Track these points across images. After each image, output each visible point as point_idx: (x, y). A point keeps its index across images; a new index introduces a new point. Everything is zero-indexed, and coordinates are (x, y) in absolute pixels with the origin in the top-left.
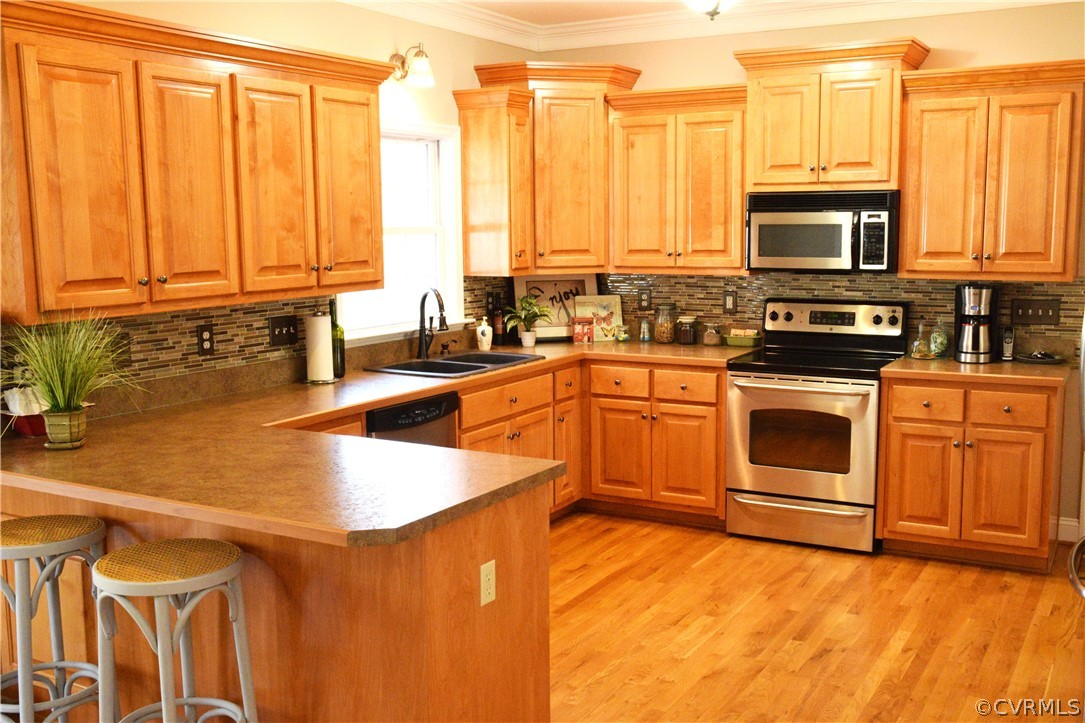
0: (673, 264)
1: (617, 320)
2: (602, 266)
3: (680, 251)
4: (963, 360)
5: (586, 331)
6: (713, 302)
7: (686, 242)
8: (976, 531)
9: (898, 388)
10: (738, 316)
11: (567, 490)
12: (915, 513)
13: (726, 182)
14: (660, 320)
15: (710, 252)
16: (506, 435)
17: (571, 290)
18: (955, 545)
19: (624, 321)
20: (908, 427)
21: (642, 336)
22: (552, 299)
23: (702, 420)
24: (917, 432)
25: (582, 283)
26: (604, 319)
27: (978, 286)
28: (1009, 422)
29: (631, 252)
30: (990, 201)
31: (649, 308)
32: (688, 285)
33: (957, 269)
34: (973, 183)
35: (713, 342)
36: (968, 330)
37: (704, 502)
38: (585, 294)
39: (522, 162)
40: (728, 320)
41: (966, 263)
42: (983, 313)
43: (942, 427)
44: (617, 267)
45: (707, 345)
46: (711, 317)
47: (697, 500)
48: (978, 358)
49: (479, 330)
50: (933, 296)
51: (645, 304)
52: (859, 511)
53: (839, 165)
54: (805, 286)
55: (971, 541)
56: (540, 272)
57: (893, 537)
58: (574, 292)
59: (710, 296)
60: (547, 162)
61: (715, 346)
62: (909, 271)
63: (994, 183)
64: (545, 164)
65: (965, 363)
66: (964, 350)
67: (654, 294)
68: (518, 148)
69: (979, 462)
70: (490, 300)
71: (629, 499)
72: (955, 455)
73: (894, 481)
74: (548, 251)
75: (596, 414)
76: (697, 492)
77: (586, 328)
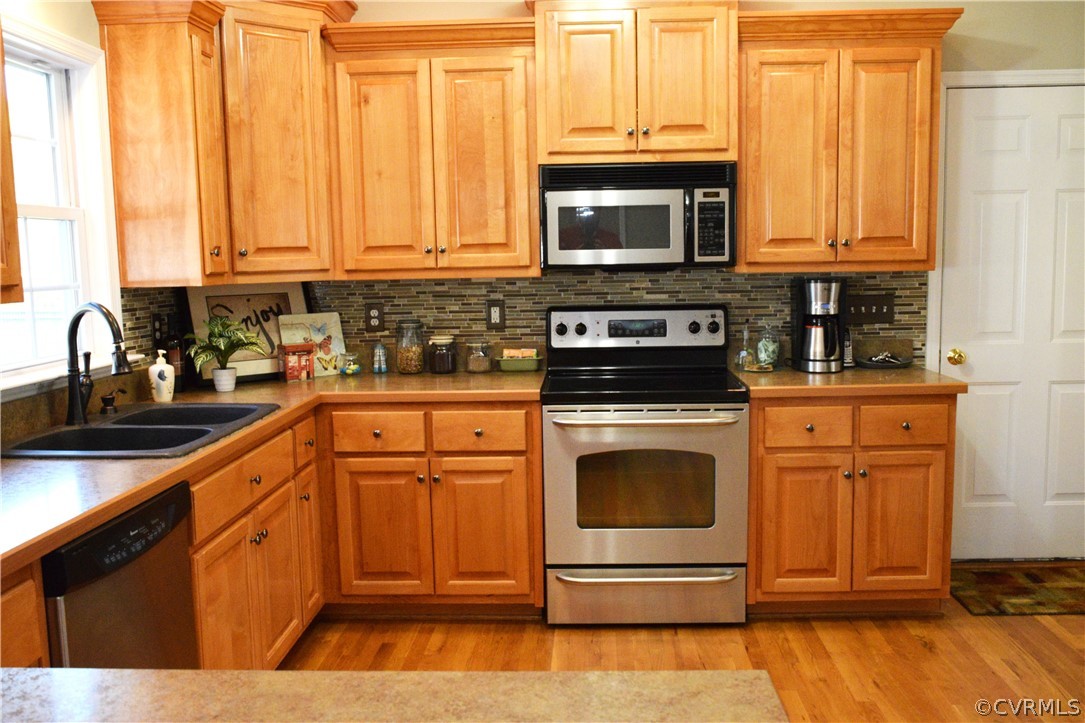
0: (433, 265)
1: (338, 348)
2: (326, 270)
3: (442, 245)
4: (811, 370)
5: (303, 363)
6: (472, 316)
7: (451, 233)
8: (870, 579)
9: (773, 411)
10: (508, 332)
11: (313, 599)
12: (796, 567)
13: (505, 152)
14: (405, 342)
15: (486, 246)
16: (248, 539)
17: (273, 305)
18: (845, 598)
19: (347, 347)
20: (785, 459)
21: (376, 366)
22: (245, 321)
23: (506, 476)
24: (797, 464)
25: (284, 297)
26: (320, 346)
27: (826, 279)
28: (906, 440)
29: (369, 249)
30: (844, 175)
31: (381, 328)
32: (437, 295)
33: (808, 259)
34: (823, 154)
35: (482, 369)
36: (817, 335)
37: (512, 586)
38: (289, 312)
39: (211, 111)
40: (494, 339)
41: (819, 251)
42: (832, 312)
43: (827, 455)
44: (349, 272)
45: (474, 373)
46: (470, 335)
47: (503, 586)
48: (829, 367)
49: (154, 370)
50: (752, 296)
51: (375, 322)
52: (728, 575)
53: (664, 128)
54: (594, 290)
55: (863, 592)
56: (241, 280)
57: (768, 599)
58: (275, 309)
59: (466, 308)
60: (245, 116)
61: (484, 373)
62: (750, 264)
63: (849, 153)
64: (241, 121)
65: (814, 373)
66: (812, 358)
67: (387, 309)
68: (205, 90)
69: (871, 495)
70: (157, 325)
71: (396, 596)
72: (843, 488)
73: (769, 528)
74: (251, 249)
75: (343, 482)
76: (502, 575)
77: (304, 359)
